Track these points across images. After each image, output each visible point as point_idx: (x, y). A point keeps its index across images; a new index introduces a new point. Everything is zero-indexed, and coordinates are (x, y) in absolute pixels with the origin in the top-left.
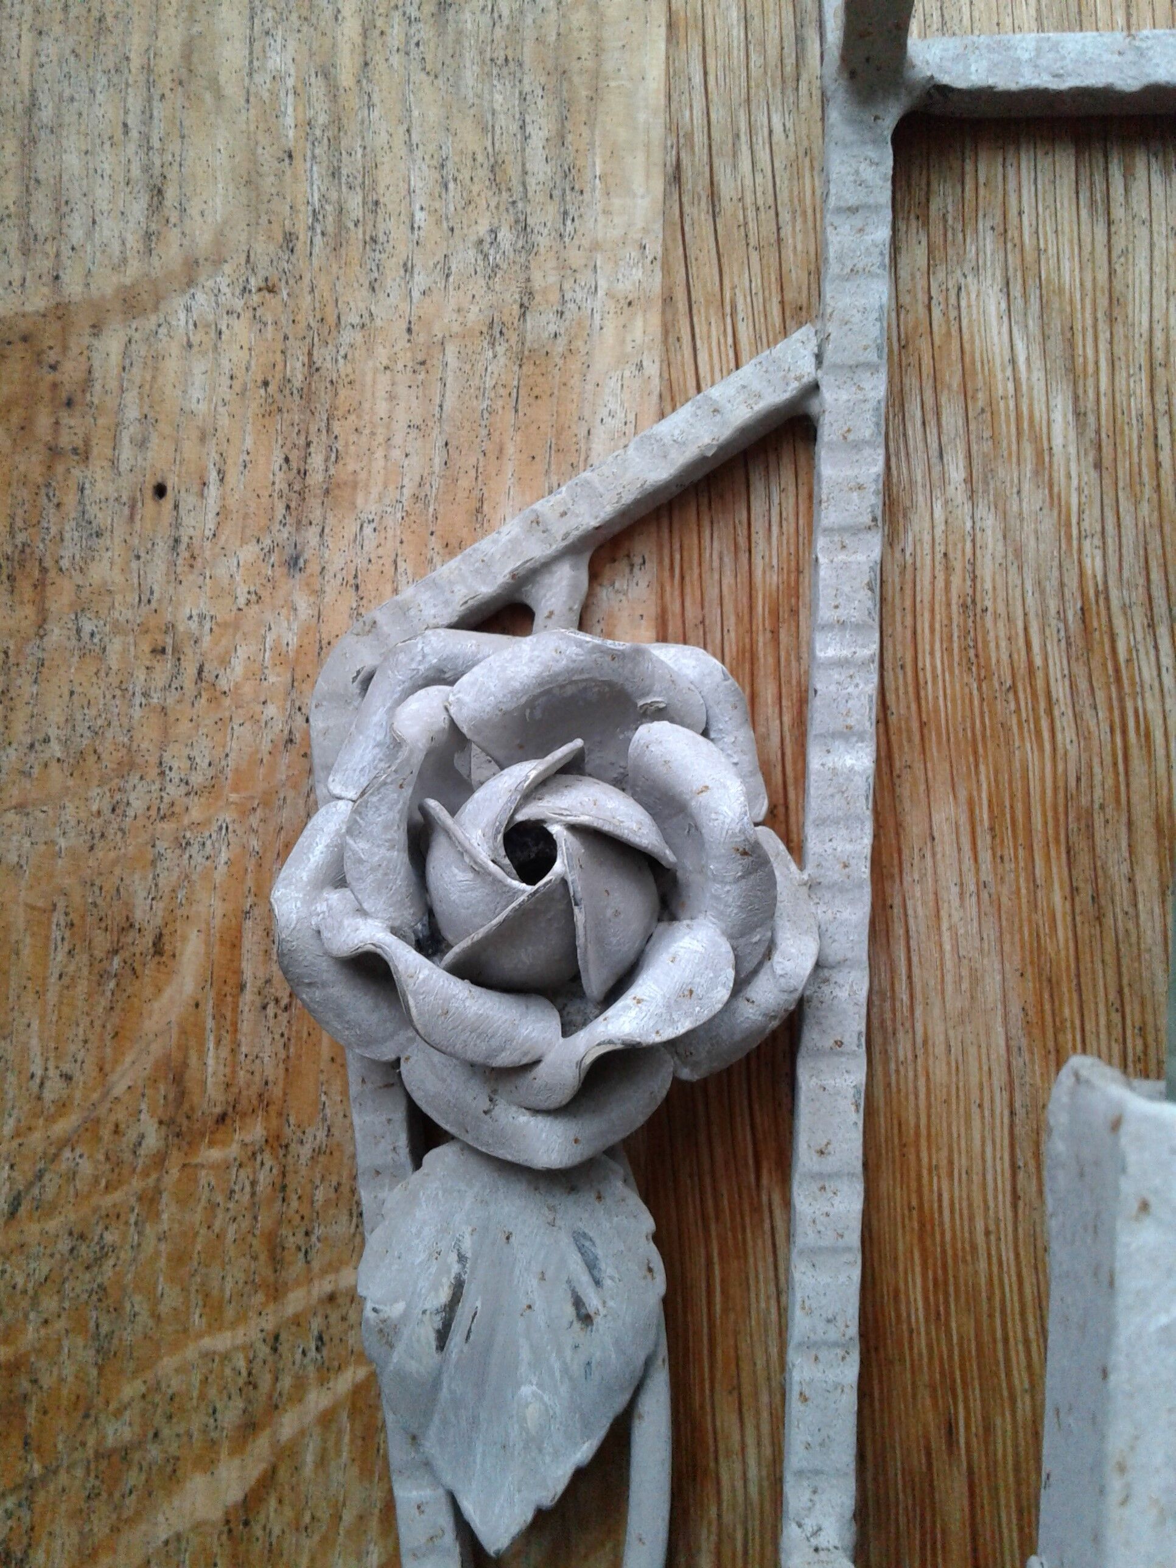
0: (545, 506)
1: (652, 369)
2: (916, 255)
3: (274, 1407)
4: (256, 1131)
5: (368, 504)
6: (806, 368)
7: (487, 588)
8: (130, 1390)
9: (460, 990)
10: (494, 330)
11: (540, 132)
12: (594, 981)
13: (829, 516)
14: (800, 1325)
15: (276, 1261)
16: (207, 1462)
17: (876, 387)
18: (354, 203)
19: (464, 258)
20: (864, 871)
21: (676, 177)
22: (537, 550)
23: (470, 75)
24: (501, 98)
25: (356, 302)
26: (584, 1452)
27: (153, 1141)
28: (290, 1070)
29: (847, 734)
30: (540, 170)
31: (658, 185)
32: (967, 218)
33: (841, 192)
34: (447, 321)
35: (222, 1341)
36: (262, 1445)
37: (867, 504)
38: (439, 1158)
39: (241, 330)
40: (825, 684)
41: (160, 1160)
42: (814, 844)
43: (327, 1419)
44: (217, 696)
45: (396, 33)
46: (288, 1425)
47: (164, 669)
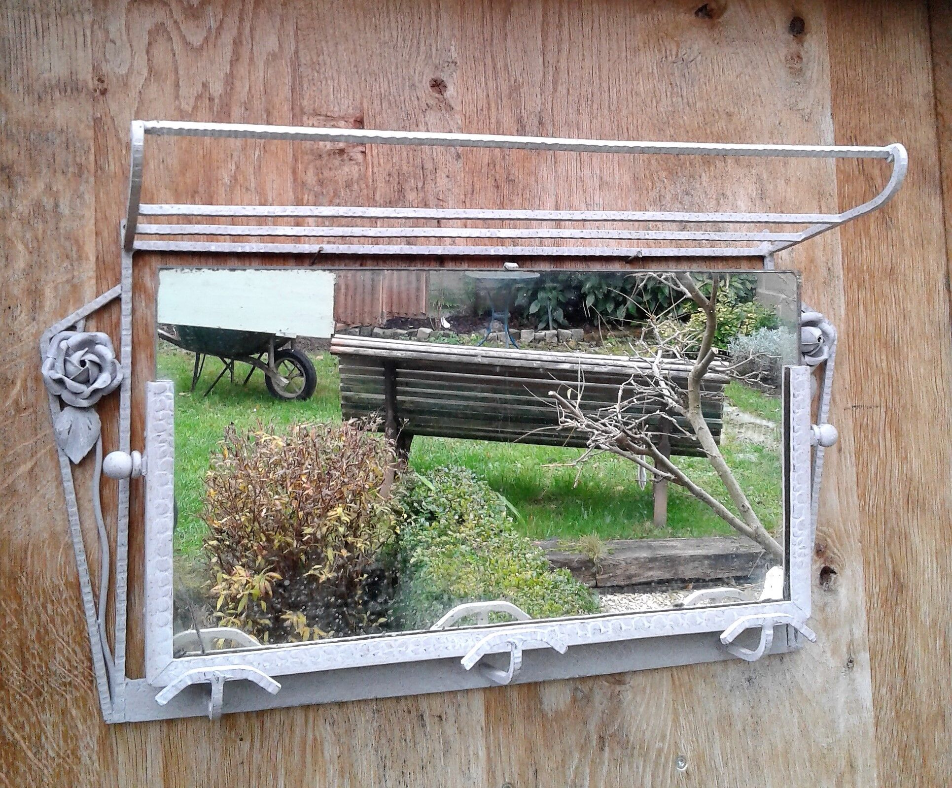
0: (78, 311)
1: (95, 288)
2: (136, 271)
3: (36, 452)
4: (31, 410)
5: (46, 309)
6: (120, 292)
7: (70, 324)
8: (11, 452)
9: (73, 382)
10: (68, 281)
11: (75, 249)
12: (91, 381)
13: (124, 313)
14: (121, 429)
15: (36, 430)
16: (25, 463)
17: (130, 294)
18: (43, 261)
19: (62, 270)
20: (130, 364)
21: (97, 258)
22: (78, 318)
23: (62, 240)
24: (67, 244)
25: (43, 276)
26: (89, 449)
27: (13, 413)
28: (37, 400)
29: (127, 345)
30: (75, 256)
31: (95, 259)
32: (145, 265)
33: (124, 266)
34: (59, 281)
35: (26, 444)
36: (34, 458)
37: (129, 311)
38: (66, 409)
39: (23, 281)
40: (123, 338)
41: (14, 416)
42: (122, 361)
43: (45, 454)
44: (21, 341)
45: (49, 233)
46: (39, 455)
47: (12, 337)
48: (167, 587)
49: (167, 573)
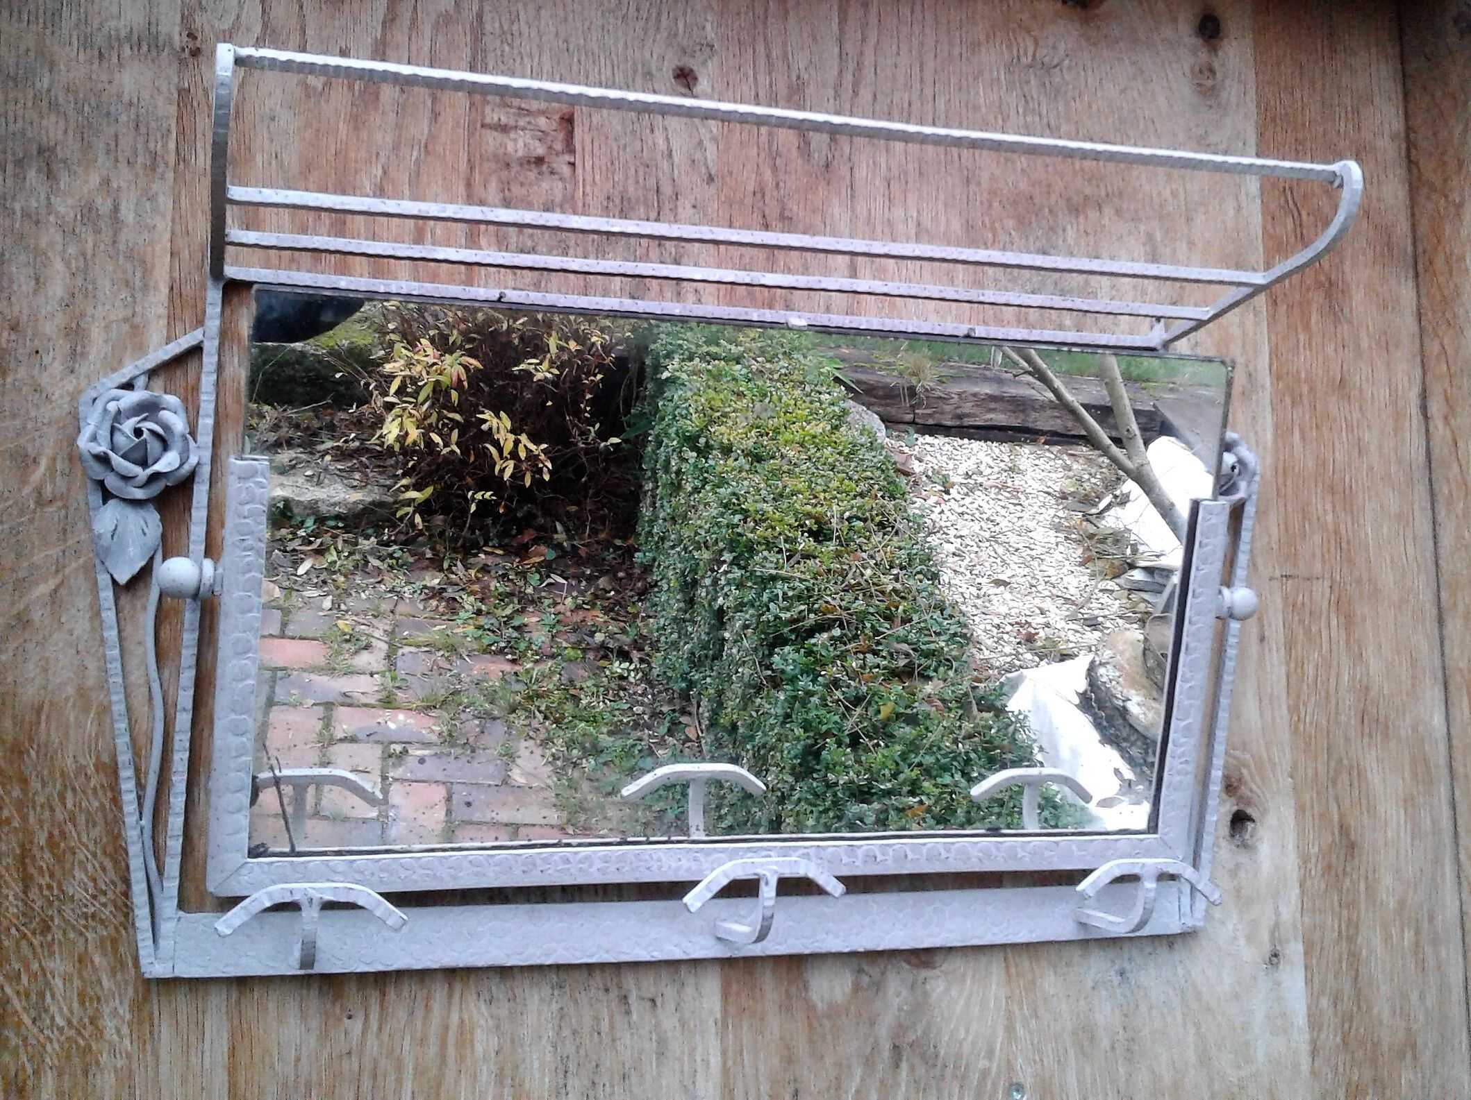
0: (139, 363)
1: (165, 331)
2: (228, 312)
3: (64, 567)
4: (59, 504)
5: (91, 357)
6: (200, 337)
7: (124, 380)
8: (25, 564)
9: (121, 460)
10: (126, 320)
11: (138, 275)
12: (150, 461)
13: (205, 369)
14: (192, 538)
15: (65, 531)
16: (46, 581)
17: (216, 343)
18: (90, 287)
19: (118, 302)
20: (210, 444)
21: (172, 289)
22: (136, 372)
23: (121, 258)
24: (129, 266)
25: (90, 311)
26: (143, 563)
27: (32, 506)
28: (69, 490)
29: (208, 416)
30: (138, 283)
31: (167, 291)
32: (241, 304)
33: (209, 300)
34: (113, 317)
35: (50, 553)
36: (60, 576)
37: (213, 367)
38: (112, 502)
39: (60, 315)
40: (203, 405)
41: (34, 511)
42: (199, 438)
43: (77, 569)
44: (51, 402)
45: (102, 248)
46: (67, 571)
47: (37, 395)
48: (244, 758)
49: (244, 739)
